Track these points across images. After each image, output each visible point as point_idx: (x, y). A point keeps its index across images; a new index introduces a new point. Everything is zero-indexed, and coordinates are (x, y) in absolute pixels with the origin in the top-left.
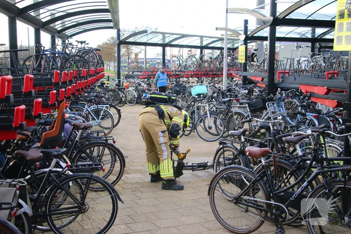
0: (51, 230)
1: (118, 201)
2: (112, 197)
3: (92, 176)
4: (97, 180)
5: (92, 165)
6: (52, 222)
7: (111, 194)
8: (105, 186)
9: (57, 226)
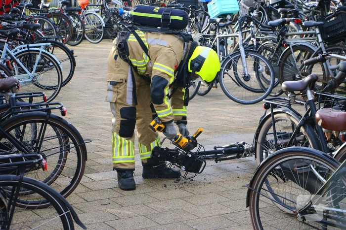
1: (75, 224)
2: (63, 218)
3: (21, 179)
4: (33, 187)
5: (20, 159)
7: (60, 212)
8: (49, 199)
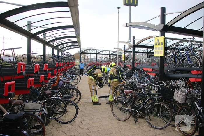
0: (54, 119)
1: (78, 109)
2: (76, 108)
3: (68, 100)
4: (71, 102)
5: (68, 96)
6: (55, 116)
7: (75, 107)
8: (73, 104)
9: (57, 118)
